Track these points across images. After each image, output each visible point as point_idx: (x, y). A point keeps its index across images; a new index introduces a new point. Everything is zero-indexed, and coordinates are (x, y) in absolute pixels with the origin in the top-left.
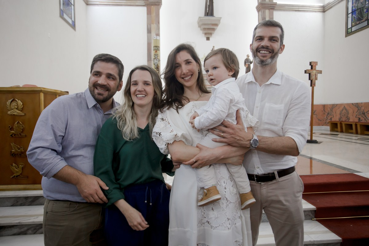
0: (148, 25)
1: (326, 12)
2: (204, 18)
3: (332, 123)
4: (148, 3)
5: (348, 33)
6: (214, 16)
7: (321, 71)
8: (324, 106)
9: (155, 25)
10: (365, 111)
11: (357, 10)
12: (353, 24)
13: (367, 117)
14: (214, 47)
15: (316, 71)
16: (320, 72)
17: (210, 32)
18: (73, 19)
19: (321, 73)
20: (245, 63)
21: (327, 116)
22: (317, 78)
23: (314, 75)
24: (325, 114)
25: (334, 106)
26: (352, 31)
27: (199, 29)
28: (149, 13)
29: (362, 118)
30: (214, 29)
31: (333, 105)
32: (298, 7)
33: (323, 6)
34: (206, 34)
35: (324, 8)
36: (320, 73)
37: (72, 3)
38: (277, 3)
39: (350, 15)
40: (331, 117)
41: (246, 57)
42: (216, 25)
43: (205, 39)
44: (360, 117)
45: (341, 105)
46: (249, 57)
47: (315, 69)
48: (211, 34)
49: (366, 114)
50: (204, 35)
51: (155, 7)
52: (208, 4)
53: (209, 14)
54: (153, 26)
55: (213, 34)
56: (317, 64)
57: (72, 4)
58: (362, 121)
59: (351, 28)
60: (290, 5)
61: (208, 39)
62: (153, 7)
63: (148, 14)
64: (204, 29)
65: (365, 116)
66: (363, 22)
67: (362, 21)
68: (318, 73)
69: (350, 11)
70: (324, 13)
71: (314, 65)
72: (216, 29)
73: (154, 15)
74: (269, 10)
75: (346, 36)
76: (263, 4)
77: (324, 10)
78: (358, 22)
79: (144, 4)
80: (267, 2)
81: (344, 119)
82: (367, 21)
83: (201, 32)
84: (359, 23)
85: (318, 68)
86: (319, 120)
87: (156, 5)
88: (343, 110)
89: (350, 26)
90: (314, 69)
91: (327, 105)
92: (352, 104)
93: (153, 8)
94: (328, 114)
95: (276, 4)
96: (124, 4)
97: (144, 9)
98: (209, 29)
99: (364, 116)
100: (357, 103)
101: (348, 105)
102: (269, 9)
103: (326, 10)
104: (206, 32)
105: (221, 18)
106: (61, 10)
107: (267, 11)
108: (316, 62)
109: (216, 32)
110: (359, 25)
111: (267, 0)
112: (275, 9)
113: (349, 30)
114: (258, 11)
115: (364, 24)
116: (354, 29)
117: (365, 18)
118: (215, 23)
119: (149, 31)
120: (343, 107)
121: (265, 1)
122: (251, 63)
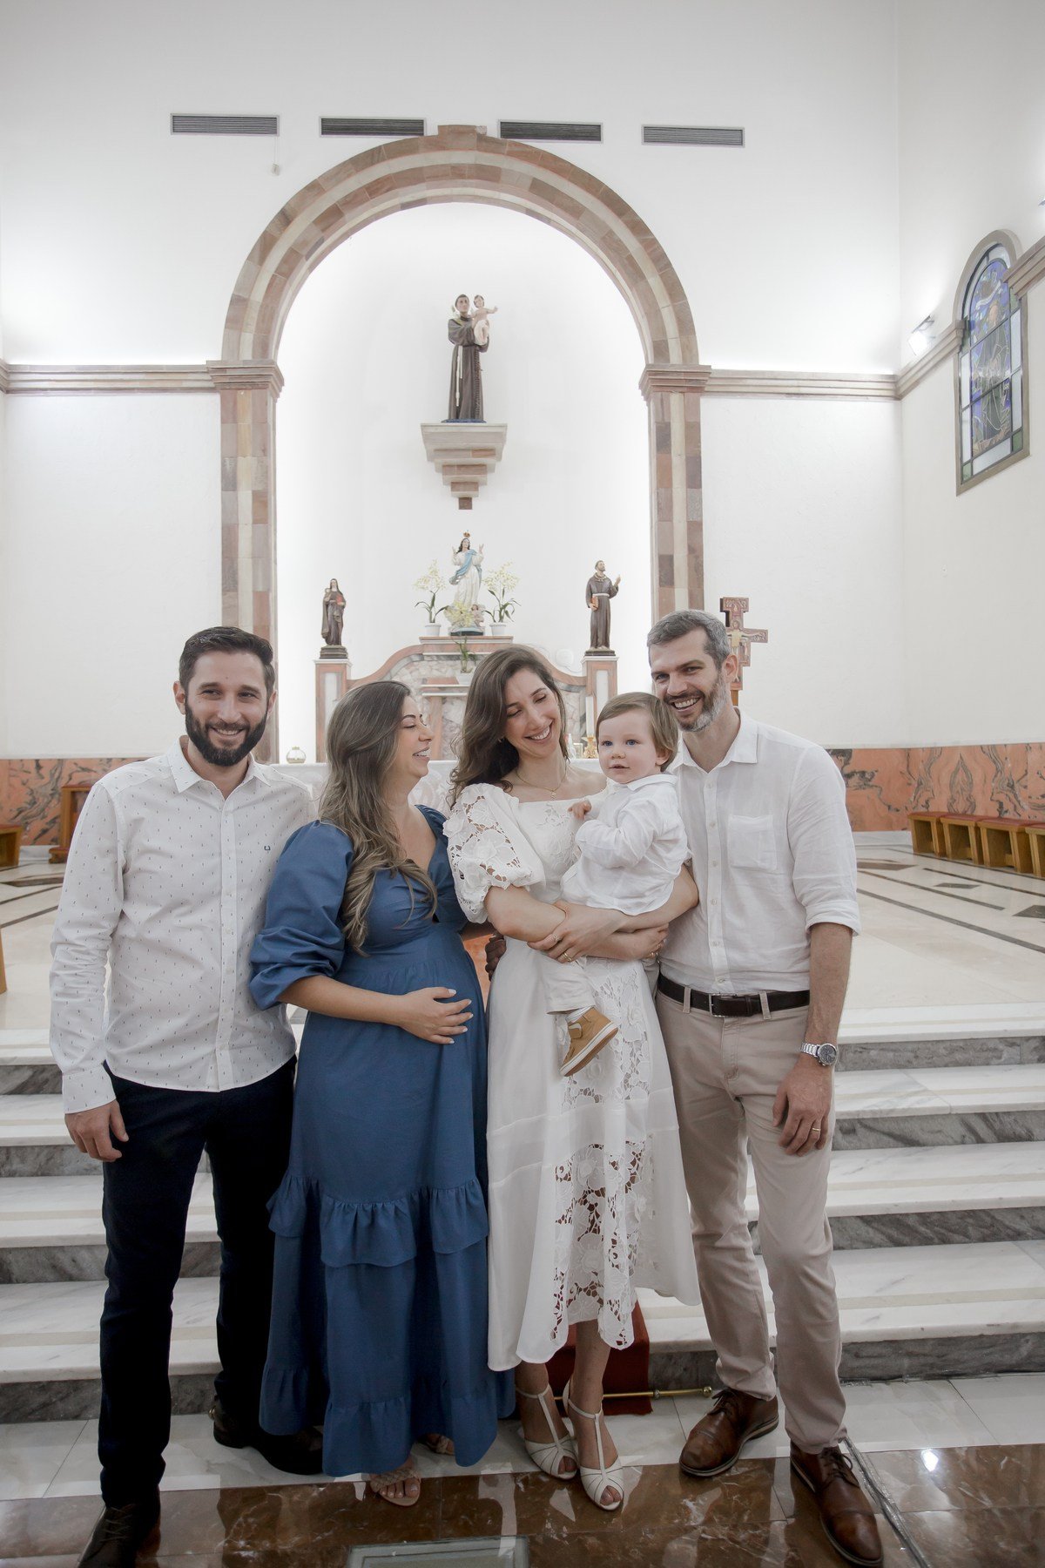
0: (227, 459)
1: (907, 399)
2: (440, 429)
3: (920, 822)
4: (226, 380)
5: (966, 480)
6: (482, 421)
7: (765, 632)
8: (908, 753)
9: (249, 458)
10: (1016, 777)
11: (983, 396)
12: (976, 446)
13: (1020, 799)
14: (467, 535)
15: (742, 633)
16: (762, 636)
17: (468, 477)
19: (766, 641)
20: (590, 592)
21: (916, 793)
22: (748, 658)
23: (734, 648)
24: (910, 784)
25: (934, 754)
26: (975, 472)
27: (432, 466)
28: (229, 416)
29: (1008, 805)
30: (482, 468)
31: (932, 750)
32: (795, 383)
33: (893, 377)
34: (455, 485)
35: (895, 383)
36: (761, 641)
38: (710, 366)
39: (966, 415)
40: (926, 795)
41: (592, 572)
42: (490, 452)
43: (456, 503)
44: (1002, 798)
45: (952, 749)
46: (602, 570)
47: (739, 627)
48: (475, 485)
49: (1017, 786)
50: (449, 488)
51: (250, 393)
52: (459, 375)
53: (461, 414)
54: (247, 466)
55: (485, 484)
56: (747, 606)
58: (1006, 816)
59: (971, 462)
60: (763, 372)
61: (465, 503)
62: (242, 393)
63: (223, 421)
64: (447, 468)
65: (1016, 796)
66: (1000, 442)
67: (998, 437)
68: (754, 641)
69: (966, 401)
70: (898, 402)
71: (735, 609)
72: (493, 470)
73: (246, 421)
74: (683, 393)
75: (959, 493)
76: (657, 373)
77: (896, 390)
78: (987, 443)
79: (211, 384)
80: (673, 365)
81: (960, 807)
82: (1009, 441)
83: (439, 477)
84: (991, 447)
85: (750, 621)
86: (889, 807)
87: (253, 386)
88: (957, 771)
89: (967, 457)
90: (736, 625)
91: (916, 749)
92: (982, 747)
93: (245, 399)
94: (920, 784)
95: (706, 372)
96: (137, 385)
97: (212, 403)
98: (462, 467)
99: (1011, 795)
100: (994, 747)
101: (971, 749)
102: (685, 390)
103: (902, 390)
104: (455, 477)
105: (504, 426)
107: (675, 400)
108: (741, 600)
109: (490, 477)
110: (991, 451)
111: (675, 357)
112: (706, 389)
113: (967, 469)
114: (647, 399)
115: (1004, 449)
116: (980, 465)
117: (1004, 429)
118: (489, 445)
119: (229, 483)
120: (957, 758)
121: (668, 361)
122: (613, 592)
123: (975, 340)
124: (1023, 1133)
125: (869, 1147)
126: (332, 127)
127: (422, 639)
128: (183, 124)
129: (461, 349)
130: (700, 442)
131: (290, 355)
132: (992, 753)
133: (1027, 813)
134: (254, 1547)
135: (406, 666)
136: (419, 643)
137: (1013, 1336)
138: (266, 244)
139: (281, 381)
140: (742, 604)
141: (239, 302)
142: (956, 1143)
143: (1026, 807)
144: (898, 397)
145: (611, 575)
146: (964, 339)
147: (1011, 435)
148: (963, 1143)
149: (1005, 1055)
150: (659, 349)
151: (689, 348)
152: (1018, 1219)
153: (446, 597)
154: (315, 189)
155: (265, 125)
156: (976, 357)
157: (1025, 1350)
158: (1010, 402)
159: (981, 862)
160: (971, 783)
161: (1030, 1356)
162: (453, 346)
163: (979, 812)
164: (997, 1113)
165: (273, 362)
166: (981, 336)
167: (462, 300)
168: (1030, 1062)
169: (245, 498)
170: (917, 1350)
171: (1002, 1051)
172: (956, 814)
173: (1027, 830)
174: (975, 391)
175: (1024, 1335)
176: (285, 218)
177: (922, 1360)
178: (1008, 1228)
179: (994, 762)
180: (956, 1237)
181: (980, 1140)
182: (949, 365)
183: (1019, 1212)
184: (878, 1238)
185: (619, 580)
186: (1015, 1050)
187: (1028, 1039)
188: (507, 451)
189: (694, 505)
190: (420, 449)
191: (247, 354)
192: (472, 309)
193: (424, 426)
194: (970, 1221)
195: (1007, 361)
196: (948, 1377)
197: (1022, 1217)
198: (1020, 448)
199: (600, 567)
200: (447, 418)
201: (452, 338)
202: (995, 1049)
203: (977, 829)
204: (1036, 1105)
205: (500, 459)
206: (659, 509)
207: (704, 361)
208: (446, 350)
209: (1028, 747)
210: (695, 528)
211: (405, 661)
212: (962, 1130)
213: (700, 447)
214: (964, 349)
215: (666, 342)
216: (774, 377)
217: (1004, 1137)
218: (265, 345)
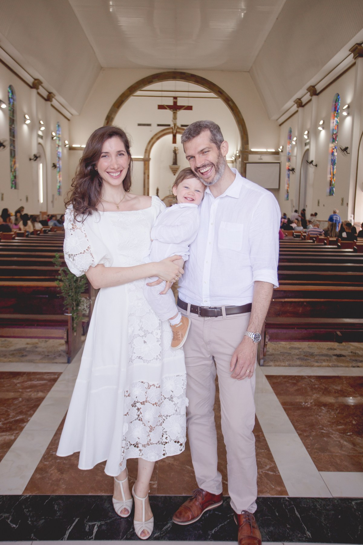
0: (144, 170)
2: (172, 166)
6: (177, 164)
27: (170, 169)
28: (145, 165)
30: (177, 171)
34: (174, 173)
48: (176, 173)
53: (175, 164)
54: (147, 171)
64: (172, 171)
73: (147, 165)
79: (143, 160)
93: (147, 162)
97: (143, 163)
98: (174, 170)
104: (174, 172)
105: (180, 166)
118: (178, 168)
119: (144, 173)
126: (159, 125)
127: (169, 195)
128: (139, 125)
131: (151, 156)
138: (150, 142)
141: (146, 150)
154: (156, 135)
155: (149, 125)
167: (175, 147)
169: (146, 175)
176: (152, 138)
191: (147, 157)
192: (176, 149)
193: (169, 165)
200: (172, 164)
208: (172, 154)
218: (149, 156)
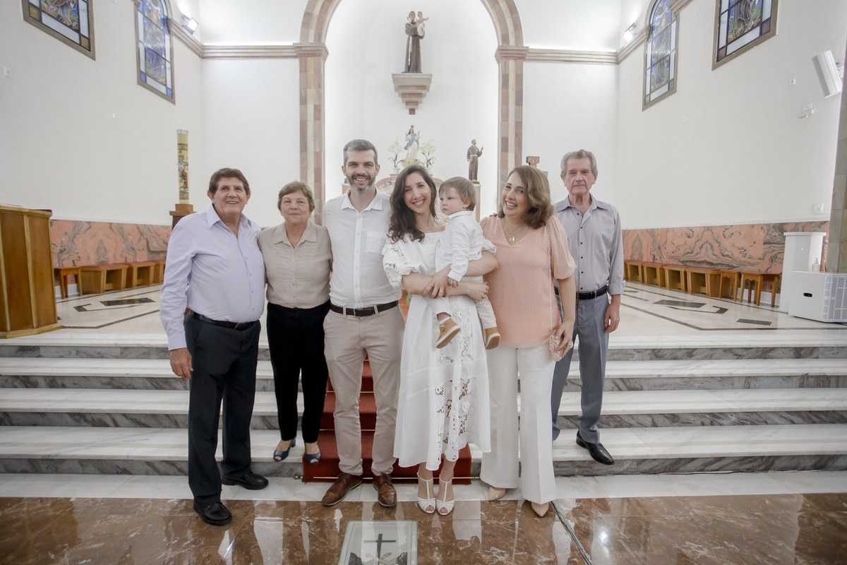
0: (302, 91)
1: (621, 64)
2: (401, 77)
4: (302, 52)
5: (647, 104)
6: (420, 72)
9: (312, 89)
10: (661, 244)
11: (657, 63)
12: (652, 87)
13: (663, 254)
14: (412, 127)
17: (413, 99)
18: (169, 85)
20: (469, 154)
26: (651, 99)
27: (396, 94)
28: (303, 69)
29: (657, 257)
30: (420, 95)
32: (568, 55)
33: (616, 53)
34: (407, 103)
35: (617, 56)
37: (168, 58)
38: (528, 47)
39: (649, 72)
41: (471, 145)
42: (424, 87)
43: (408, 111)
44: (655, 253)
45: (634, 231)
46: (475, 144)
48: (417, 103)
49: (662, 248)
50: (404, 104)
51: (313, 59)
52: (410, 50)
53: (411, 69)
54: (311, 92)
55: (421, 102)
57: (165, 59)
58: (657, 261)
59: (649, 94)
60: (554, 50)
61: (412, 112)
62: (309, 58)
63: (301, 72)
64: (404, 95)
65: (661, 253)
66: (664, 85)
67: (663, 83)
69: (649, 65)
70: (617, 65)
72: (425, 96)
73: (311, 72)
74: (515, 60)
75: (643, 110)
76: (503, 50)
77: (617, 60)
78: (658, 85)
79: (295, 54)
80: (511, 46)
81: (636, 257)
82: (667, 85)
83: (400, 99)
84: (659, 88)
87: (314, 55)
88: (635, 241)
89: (648, 92)
92: (647, 230)
93: (311, 61)
95: (527, 50)
96: (261, 55)
97: (295, 63)
98: (411, 94)
99: (659, 252)
100: (653, 229)
101: (642, 231)
102: (516, 58)
103: (620, 59)
104: (408, 100)
105: (431, 75)
106: (139, 72)
107: (512, 63)
109: (424, 99)
110: (659, 90)
111: (512, 42)
112: (527, 58)
113: (647, 99)
114: (498, 63)
115: (665, 89)
116: (654, 96)
117: (665, 79)
118: (423, 84)
119: (303, 101)
120: (636, 235)
121: (508, 44)
122: (479, 154)
123: (654, 35)
124: (639, 387)
125: (572, 391)
127: (391, 175)
129: (411, 38)
130: (522, 83)
132: (652, 233)
133: (665, 260)
134: (312, 519)
135: (384, 187)
136: (389, 177)
137: (621, 460)
139: (327, 53)
140: (537, 159)
141: (308, 15)
142: (610, 390)
143: (665, 257)
144: (617, 63)
145: (479, 146)
146: (649, 35)
147: (669, 82)
148: (613, 390)
149: (636, 357)
150: (505, 38)
151: (519, 38)
152: (631, 419)
153: (403, 155)
156: (654, 44)
157: (626, 466)
158: (669, 66)
159: (643, 282)
160: (641, 247)
161: (628, 469)
162: (407, 36)
163: (644, 260)
164: (628, 379)
165: (324, 44)
166: (658, 33)
167: (412, 14)
168: (646, 360)
169: (312, 108)
170: (582, 465)
171: (634, 355)
172: (634, 260)
173: (664, 267)
174: (653, 60)
175: (626, 460)
177: (584, 469)
178: (626, 422)
179: (652, 236)
180: (604, 426)
181: (620, 390)
182: (642, 47)
183: (631, 416)
184: (572, 425)
185: (482, 149)
186: (640, 355)
187: (646, 350)
188: (432, 87)
189: (519, 114)
190: (391, 85)
191: (311, 40)
192: (417, 19)
193: (393, 75)
194: (611, 419)
195: (668, 46)
196: (593, 476)
197: (633, 418)
198: (672, 89)
199: (474, 142)
200: (404, 70)
201: (407, 32)
202: (632, 354)
203: (642, 267)
204: (645, 375)
205: (428, 91)
206: (502, 115)
207: (525, 45)
208: (404, 39)
209: (668, 230)
210: (519, 125)
211: (383, 185)
212: (613, 385)
213: (522, 86)
214: (650, 40)
215: (508, 35)
216: (559, 52)
217: (630, 389)
218: (320, 35)
